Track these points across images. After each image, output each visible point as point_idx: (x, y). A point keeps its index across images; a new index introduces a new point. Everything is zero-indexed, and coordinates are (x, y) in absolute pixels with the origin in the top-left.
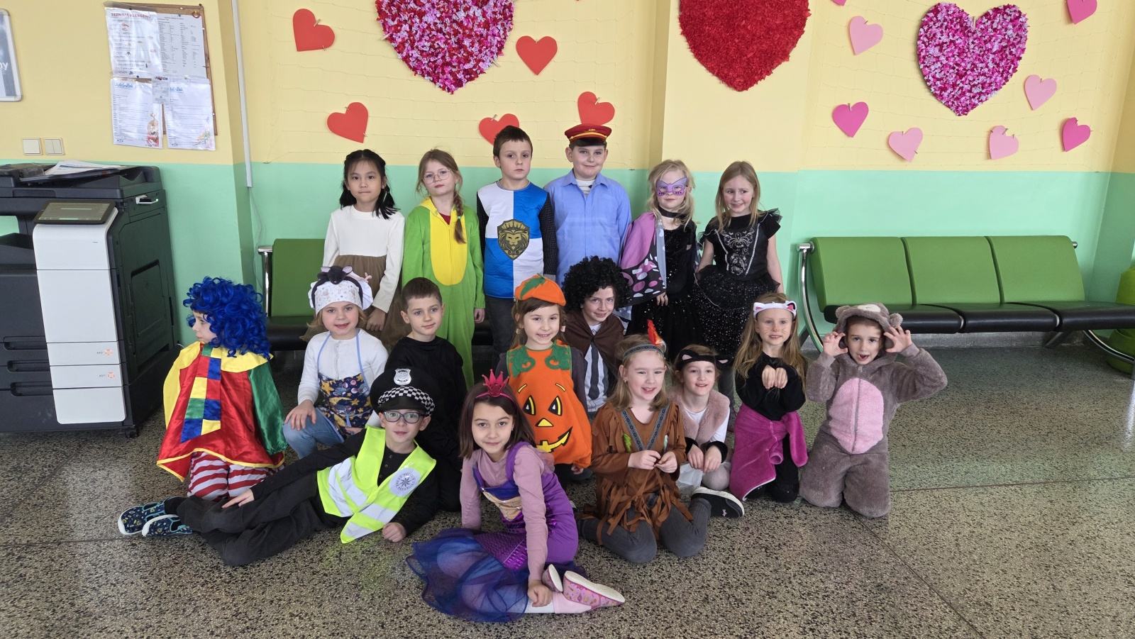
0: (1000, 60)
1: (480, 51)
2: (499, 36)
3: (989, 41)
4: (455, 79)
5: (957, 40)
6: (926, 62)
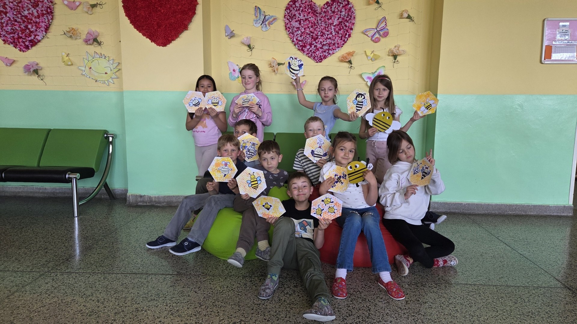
0: (339, 30)
1: (36, 30)
3: (331, 19)
4: (25, 45)
5: (310, 18)
6: (291, 30)
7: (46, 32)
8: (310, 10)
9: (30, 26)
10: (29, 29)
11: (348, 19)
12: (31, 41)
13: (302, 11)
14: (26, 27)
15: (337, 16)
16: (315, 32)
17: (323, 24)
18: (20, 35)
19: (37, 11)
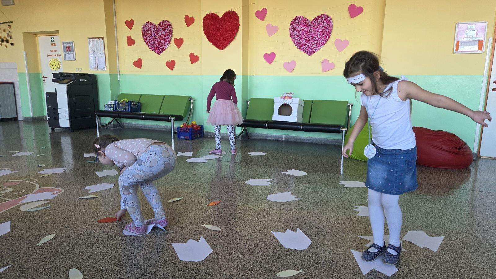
0: (322, 34)
1: (165, 43)
2: (169, 39)
3: (317, 28)
4: (160, 51)
5: (305, 28)
6: (293, 37)
7: (169, 44)
8: (305, 24)
9: (162, 41)
10: (161, 42)
11: (327, 27)
12: (162, 49)
13: (300, 24)
14: (160, 41)
15: (321, 26)
16: (308, 37)
17: (313, 32)
18: (158, 46)
19: (165, 33)
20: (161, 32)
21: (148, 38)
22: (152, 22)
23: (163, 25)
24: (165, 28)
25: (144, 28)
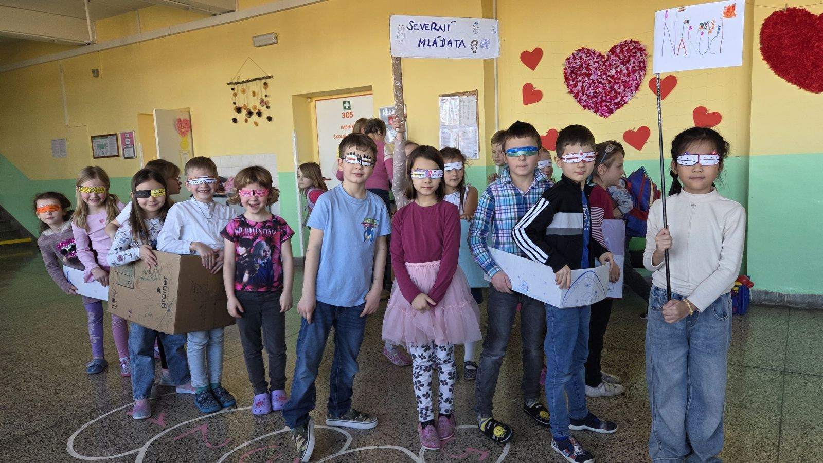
2: (637, 80)
4: (609, 109)
7: (635, 92)
12: (615, 104)
18: (604, 98)
19: (627, 68)
20: (617, 67)
21: (580, 84)
22: (592, 47)
23: (622, 51)
24: (629, 57)
25: (570, 63)
